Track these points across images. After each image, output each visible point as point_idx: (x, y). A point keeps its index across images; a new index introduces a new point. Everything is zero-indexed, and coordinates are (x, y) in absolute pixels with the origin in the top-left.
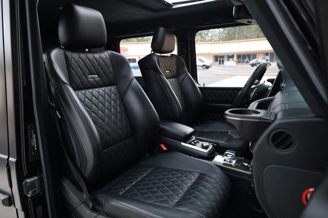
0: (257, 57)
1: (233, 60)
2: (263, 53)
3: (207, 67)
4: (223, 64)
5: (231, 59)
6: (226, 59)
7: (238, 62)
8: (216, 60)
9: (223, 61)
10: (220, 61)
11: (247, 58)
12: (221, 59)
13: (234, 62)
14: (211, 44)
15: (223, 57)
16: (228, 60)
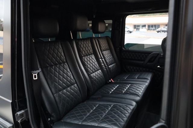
0: (160, 27)
1: (145, 28)
2: (164, 24)
3: (131, 32)
4: (139, 30)
5: (144, 28)
6: (141, 27)
7: (148, 29)
8: (135, 28)
9: (139, 29)
10: (137, 28)
11: (154, 27)
12: (138, 27)
13: (145, 29)
14: (132, 18)
15: (139, 26)
16: (142, 28)
